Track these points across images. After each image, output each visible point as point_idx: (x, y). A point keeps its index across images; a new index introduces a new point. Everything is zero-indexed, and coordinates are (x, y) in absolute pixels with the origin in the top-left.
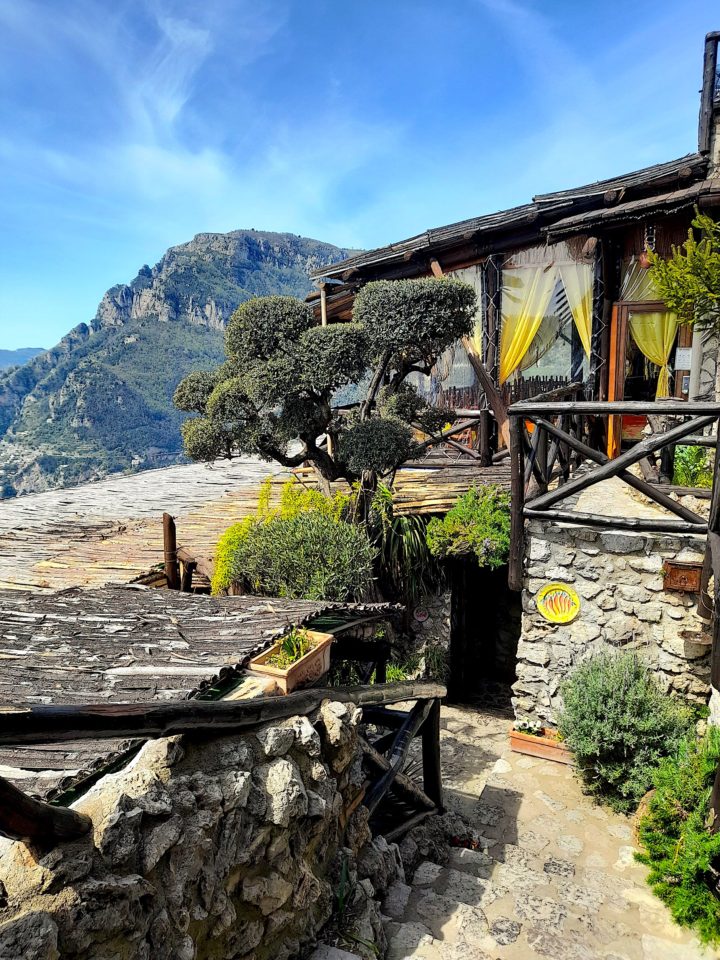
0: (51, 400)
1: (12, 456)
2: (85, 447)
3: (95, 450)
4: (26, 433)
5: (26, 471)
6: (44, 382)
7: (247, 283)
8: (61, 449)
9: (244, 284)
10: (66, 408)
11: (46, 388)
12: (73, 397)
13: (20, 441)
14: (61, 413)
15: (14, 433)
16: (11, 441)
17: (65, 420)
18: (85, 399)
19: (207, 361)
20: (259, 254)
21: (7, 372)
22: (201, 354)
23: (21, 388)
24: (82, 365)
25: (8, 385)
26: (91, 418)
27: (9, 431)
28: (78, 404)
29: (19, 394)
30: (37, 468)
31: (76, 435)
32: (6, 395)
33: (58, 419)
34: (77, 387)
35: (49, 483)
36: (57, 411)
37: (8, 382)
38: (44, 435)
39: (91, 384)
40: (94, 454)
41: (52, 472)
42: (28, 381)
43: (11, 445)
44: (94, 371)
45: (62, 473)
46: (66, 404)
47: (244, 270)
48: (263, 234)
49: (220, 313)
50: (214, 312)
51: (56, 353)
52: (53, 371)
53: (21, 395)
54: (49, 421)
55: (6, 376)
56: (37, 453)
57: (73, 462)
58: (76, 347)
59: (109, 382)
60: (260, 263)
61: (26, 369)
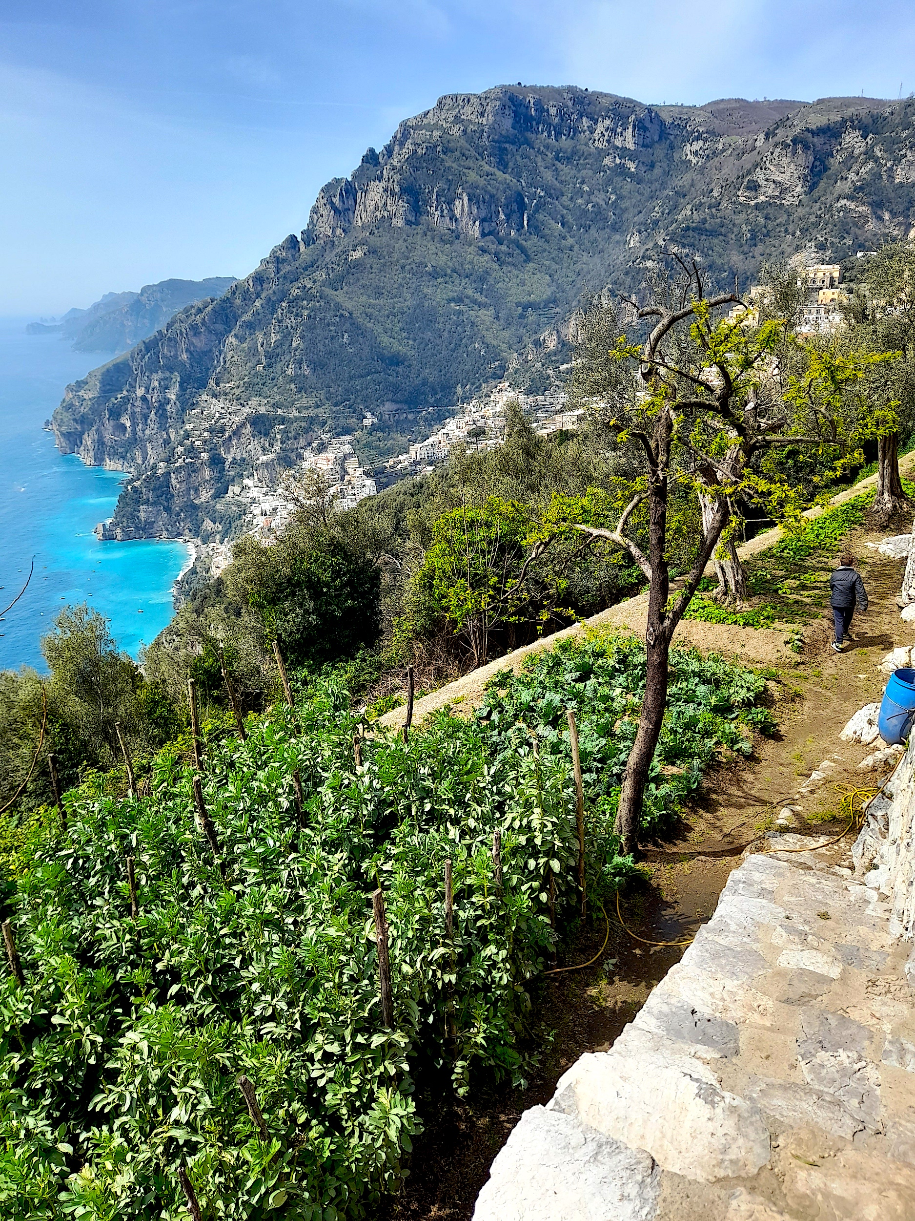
0: (260, 340)
1: (217, 415)
2: (304, 402)
3: (318, 406)
4: (231, 384)
5: (235, 433)
6: (246, 318)
7: (511, 164)
8: (276, 406)
9: (506, 166)
10: (279, 350)
11: (250, 326)
12: (287, 336)
13: (226, 394)
14: (272, 357)
15: (217, 384)
16: (215, 396)
17: (279, 366)
18: (302, 337)
19: (457, 281)
20: (529, 119)
21: (201, 307)
22: (449, 271)
23: (220, 327)
24: (295, 292)
25: (204, 323)
26: (310, 363)
27: (212, 382)
28: (294, 344)
29: (216, 334)
30: (248, 430)
31: (293, 386)
32: (203, 337)
33: (270, 365)
34: (290, 321)
35: (264, 449)
36: (268, 356)
37: (204, 319)
38: (254, 387)
39: (309, 316)
40: (316, 411)
41: (266, 435)
42: (227, 317)
43: (214, 401)
44: (312, 298)
45: (278, 437)
46: (279, 344)
47: (507, 145)
48: (534, 89)
49: (475, 211)
50: (466, 209)
51: (259, 278)
52: (258, 303)
53: (220, 337)
54: (260, 367)
55: (200, 311)
56: (247, 410)
57: (291, 421)
58: (286, 269)
59: (332, 313)
60: (529, 135)
61: (224, 301)
